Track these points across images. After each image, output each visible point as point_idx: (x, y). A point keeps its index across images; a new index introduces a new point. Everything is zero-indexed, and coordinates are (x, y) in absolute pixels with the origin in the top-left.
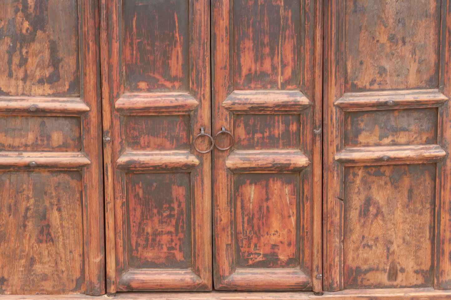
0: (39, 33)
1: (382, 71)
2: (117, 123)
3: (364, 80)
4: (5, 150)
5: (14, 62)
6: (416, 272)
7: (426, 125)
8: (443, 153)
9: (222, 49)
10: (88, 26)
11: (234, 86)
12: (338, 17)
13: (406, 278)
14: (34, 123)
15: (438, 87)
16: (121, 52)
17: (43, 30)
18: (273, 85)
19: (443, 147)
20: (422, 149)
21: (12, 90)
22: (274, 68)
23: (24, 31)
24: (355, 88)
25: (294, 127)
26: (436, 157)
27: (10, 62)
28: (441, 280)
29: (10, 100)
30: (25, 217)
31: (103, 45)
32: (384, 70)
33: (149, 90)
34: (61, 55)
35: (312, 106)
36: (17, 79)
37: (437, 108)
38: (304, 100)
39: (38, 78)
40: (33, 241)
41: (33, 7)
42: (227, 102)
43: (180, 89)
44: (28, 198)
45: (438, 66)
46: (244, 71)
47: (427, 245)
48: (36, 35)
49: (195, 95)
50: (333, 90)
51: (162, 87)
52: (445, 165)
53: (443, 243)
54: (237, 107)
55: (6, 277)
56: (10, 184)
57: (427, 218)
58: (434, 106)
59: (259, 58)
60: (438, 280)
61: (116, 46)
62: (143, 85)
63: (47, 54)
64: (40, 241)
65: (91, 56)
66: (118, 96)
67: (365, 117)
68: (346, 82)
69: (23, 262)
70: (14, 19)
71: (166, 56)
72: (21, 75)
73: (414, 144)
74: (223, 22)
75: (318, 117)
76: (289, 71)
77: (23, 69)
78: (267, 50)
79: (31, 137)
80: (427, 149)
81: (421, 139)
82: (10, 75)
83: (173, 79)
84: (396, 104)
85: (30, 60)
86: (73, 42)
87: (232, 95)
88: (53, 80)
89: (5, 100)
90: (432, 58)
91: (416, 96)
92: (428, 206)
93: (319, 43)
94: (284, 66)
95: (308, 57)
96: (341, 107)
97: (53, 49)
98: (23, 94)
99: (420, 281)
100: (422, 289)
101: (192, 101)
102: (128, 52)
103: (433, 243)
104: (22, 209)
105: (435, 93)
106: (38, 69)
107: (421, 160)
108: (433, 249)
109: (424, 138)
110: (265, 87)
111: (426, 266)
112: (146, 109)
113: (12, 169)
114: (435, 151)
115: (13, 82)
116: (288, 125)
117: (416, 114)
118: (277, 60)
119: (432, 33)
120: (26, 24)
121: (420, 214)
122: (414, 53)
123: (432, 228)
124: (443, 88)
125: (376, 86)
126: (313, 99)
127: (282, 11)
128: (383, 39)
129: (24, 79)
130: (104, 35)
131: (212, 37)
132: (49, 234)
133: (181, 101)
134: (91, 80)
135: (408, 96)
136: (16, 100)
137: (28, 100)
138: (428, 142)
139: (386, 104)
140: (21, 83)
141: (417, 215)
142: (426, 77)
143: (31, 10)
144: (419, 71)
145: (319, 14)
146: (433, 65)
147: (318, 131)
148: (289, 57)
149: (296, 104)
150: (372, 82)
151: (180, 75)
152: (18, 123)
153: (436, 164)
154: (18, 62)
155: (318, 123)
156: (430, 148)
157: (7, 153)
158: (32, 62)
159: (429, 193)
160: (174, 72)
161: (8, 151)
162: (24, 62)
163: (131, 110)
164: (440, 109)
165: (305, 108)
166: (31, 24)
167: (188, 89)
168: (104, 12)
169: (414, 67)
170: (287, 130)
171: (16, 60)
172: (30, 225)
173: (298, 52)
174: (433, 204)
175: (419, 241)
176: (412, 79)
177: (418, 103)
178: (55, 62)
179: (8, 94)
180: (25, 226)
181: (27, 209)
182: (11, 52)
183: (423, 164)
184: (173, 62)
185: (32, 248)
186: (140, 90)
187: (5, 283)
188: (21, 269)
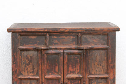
0: (31, 63)
1: (96, 71)
2: (45, 81)
3: (93, 73)
7: (105, 81)
9: (66, 66)
10: (40, 62)
11: (68, 74)
12: (88, 60)
14: (29, 81)
16: (46, 67)
17: (31, 62)
18: (75, 73)
21: (25, 74)
22: (75, 70)
24: (91, 74)
25: (79, 82)
27: (25, 69)
31: (43, 65)
32: (97, 71)
33: (51, 74)
34: (35, 68)
35: (83, 78)
38: (81, 76)
39: (30, 72)
42: (66, 77)
43: (57, 74)
46: (70, 71)
49: (60, 75)
50: (87, 75)
51: (54, 74)
54: (68, 78)
59: (73, 68)
61: (45, 66)
62: (50, 73)
63: (32, 67)
65: (40, 68)
66: (45, 76)
67: (93, 80)
68: (89, 73)
70: (26, 61)
71: (55, 68)
72: (27, 71)
74: (66, 61)
75: (84, 80)
76: (78, 71)
78: (74, 67)
82: (25, 71)
83: (56, 72)
84: (99, 77)
86: (37, 65)
87: (67, 76)
88: (33, 72)
90: (106, 68)
93: (84, 65)
94: (77, 70)
95: (82, 68)
96: (88, 78)
97: (33, 66)
101: (60, 77)
102: (48, 67)
110: (74, 74)
112: (51, 78)
115: (25, 73)
116: (78, 82)
117: (103, 79)
118: (76, 69)
119: (106, 63)
120: (28, 62)
122: (102, 67)
124: (108, 74)
125: (95, 74)
126: (83, 76)
127: (77, 59)
128: (96, 65)
129: (28, 72)
130: (43, 64)
131: (64, 64)
133: (57, 77)
134: (40, 72)
135: (101, 76)
136: (26, 76)
137: (28, 76)
139: (97, 77)
140: (27, 73)
142: (105, 72)
143: (29, 59)
144: (103, 71)
145: (84, 60)
146: (106, 70)
147: (84, 83)
148: (78, 68)
149: (80, 77)
150: (95, 73)
151: (57, 71)
152: (26, 81)
155: (84, 81)
158: (29, 69)
160: (56, 71)
162: (27, 69)
163: (48, 78)
164: (108, 78)
165: (81, 78)
167: (59, 74)
168: (43, 59)
169: (102, 70)
170: (78, 83)
171: (26, 68)
173: (80, 67)
176: (102, 72)
177: (103, 77)
178: (33, 69)
182: (25, 67)
184: (56, 69)
186: (50, 74)
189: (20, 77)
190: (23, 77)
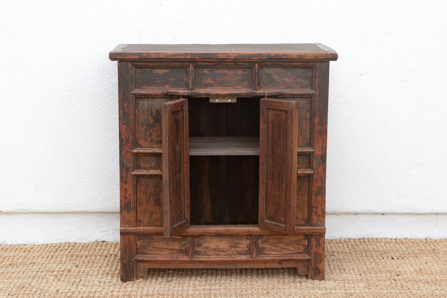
0: (157, 124)
4: (143, 169)
5: (147, 135)
6: (302, 219)
7: (306, 161)
8: (313, 172)
13: (298, 222)
14: (154, 159)
15: (310, 146)
17: (159, 122)
19: (313, 170)
20: (304, 170)
21: (146, 146)
23: (151, 123)
26: (310, 174)
27: (145, 135)
28: (312, 222)
29: (145, 150)
30: (150, 196)
36: (148, 141)
37: (310, 155)
39: (156, 141)
40: (153, 205)
41: (155, 113)
44: (151, 188)
45: (310, 138)
47: (306, 209)
48: (156, 124)
52: (313, 177)
53: (313, 208)
55: (142, 219)
56: (144, 183)
57: (306, 198)
58: (309, 154)
60: (311, 223)
64: (155, 206)
69: (148, 213)
70: (147, 118)
72: (150, 140)
73: (301, 169)
77: (150, 137)
79: (153, 164)
80: (306, 170)
81: (304, 166)
82: (145, 140)
85: (153, 134)
89: (143, 149)
90: (308, 135)
91: (302, 150)
92: (307, 193)
98: (150, 147)
99: (304, 223)
100: (304, 226)
103: (309, 207)
104: (149, 193)
105: (309, 149)
106: (156, 138)
107: (304, 175)
108: (309, 210)
109: (305, 167)
111: (306, 217)
113: (145, 177)
114: (309, 172)
115: (146, 143)
117: (303, 157)
119: (308, 125)
120: (152, 120)
121: (304, 196)
123: (309, 202)
124: (312, 147)
129: (151, 142)
132: (159, 203)
136: (148, 150)
137: (152, 150)
138: (307, 168)
140: (149, 143)
141: (302, 197)
142: (306, 142)
143: (154, 115)
144: (303, 140)
146: (308, 138)
152: (148, 158)
153: (310, 176)
154: (148, 135)
156: (307, 170)
157: (143, 170)
159: (307, 188)
161: (144, 169)
162: (151, 135)
164: (311, 155)
166: (154, 120)
171: (148, 134)
172: (152, 199)
174: (309, 192)
175: (303, 207)
177: (303, 152)
179: (144, 147)
180: (149, 199)
181: (151, 193)
182: (146, 131)
183: (305, 176)
185: (152, 208)
187: (141, 222)
188: (148, 216)
189: (135, 151)
190: (142, 151)
